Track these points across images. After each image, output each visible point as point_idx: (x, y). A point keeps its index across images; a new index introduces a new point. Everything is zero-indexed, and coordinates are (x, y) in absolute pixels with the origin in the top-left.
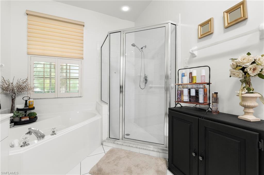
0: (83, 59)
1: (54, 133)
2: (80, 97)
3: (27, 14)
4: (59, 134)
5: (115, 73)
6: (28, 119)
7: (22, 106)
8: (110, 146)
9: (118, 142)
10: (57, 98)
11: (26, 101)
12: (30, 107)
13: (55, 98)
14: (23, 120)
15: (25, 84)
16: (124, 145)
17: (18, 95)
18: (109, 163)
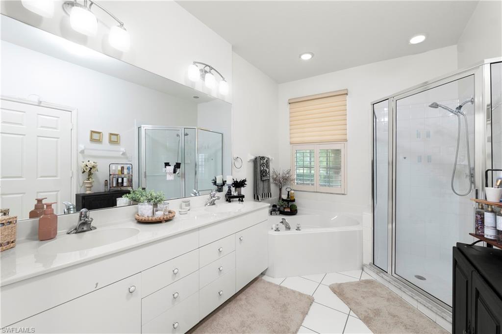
0: (347, 141)
1: (298, 229)
2: (343, 194)
3: (290, 103)
4: (303, 231)
5: (405, 158)
6: (289, 210)
7: (284, 197)
8: (371, 275)
9: (384, 276)
10: (317, 192)
11: (289, 192)
12: (292, 199)
13: (314, 192)
14: (286, 210)
15: (288, 175)
16: (392, 284)
17: (284, 185)
18: (356, 290)
